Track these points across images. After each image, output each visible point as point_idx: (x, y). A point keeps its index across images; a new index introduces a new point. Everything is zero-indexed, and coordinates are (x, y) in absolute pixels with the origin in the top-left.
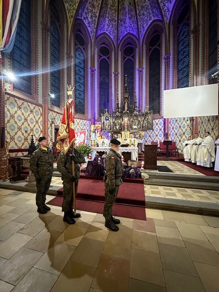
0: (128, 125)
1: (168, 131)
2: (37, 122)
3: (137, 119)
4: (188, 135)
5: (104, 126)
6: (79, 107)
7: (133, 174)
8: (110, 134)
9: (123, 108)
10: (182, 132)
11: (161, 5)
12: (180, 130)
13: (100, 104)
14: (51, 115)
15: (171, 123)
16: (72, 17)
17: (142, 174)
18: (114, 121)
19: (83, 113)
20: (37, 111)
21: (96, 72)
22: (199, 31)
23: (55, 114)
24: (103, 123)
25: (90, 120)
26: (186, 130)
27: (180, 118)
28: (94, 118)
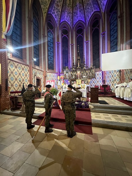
0: (80, 76)
1: (105, 79)
2: (26, 75)
3: (86, 72)
4: (118, 81)
5: (65, 77)
6: (50, 66)
7: (84, 106)
8: (69, 81)
9: (77, 66)
10: (114, 79)
11: (99, 2)
12: (113, 78)
13: (63, 63)
14: (34, 71)
15: (107, 74)
16: (45, 13)
17: (89, 106)
18: (71, 73)
19: (53, 69)
20: (26, 69)
21: (60, 45)
22: (123, 16)
23: (36, 70)
24: (65, 75)
25: (57, 73)
26: (117, 78)
27: (113, 71)
28: (60, 72)
